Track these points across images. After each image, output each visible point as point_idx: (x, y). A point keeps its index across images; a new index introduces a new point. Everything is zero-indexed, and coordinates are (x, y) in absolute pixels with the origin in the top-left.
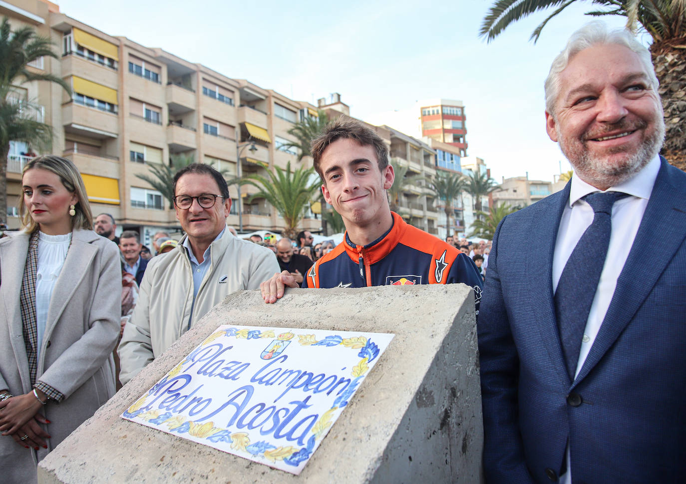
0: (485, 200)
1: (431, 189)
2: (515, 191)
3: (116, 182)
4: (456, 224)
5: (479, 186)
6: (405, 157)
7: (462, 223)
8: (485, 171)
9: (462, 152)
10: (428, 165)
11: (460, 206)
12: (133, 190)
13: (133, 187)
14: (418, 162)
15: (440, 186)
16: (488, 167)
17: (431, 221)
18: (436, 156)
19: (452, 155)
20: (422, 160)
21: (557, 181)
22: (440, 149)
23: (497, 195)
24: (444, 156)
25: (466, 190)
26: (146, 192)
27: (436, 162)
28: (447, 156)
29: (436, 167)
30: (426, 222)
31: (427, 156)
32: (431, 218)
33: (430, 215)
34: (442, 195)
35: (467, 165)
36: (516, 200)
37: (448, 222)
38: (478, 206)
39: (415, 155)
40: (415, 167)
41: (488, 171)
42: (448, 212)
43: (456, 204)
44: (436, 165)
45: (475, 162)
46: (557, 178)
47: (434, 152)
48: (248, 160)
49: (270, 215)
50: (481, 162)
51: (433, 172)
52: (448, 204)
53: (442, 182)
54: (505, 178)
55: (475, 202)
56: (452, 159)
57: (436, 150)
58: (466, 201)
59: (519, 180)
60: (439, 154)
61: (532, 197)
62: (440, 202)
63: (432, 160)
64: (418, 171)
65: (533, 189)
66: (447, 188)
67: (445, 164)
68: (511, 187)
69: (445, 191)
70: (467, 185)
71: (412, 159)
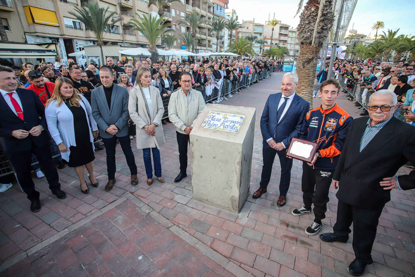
0: (234, 32)
1: (210, 25)
2: (248, 28)
3: (54, 13)
4: (220, 43)
5: (232, 26)
6: (199, 7)
7: (223, 43)
8: (235, 18)
9: (226, 5)
10: (210, 12)
11: (223, 34)
12: (64, 18)
13: (64, 17)
14: (205, 10)
15: (215, 25)
16: (237, 15)
17: (209, 41)
18: (214, 7)
19: (221, 7)
20: (207, 9)
21: (266, 24)
22: (216, 4)
23: (240, 30)
24: (217, 7)
25: (226, 27)
26: (72, 20)
27: (214, 10)
28: (219, 7)
29: (213, 14)
30: (207, 42)
31: (209, 7)
32: (210, 40)
33: (209, 38)
34: (215, 29)
35: (227, 13)
36: (247, 33)
37: (217, 42)
38: (231, 36)
39: (204, 6)
40: (204, 13)
41: (237, 17)
42: (218, 38)
43: (221, 33)
44: (214, 12)
45: (231, 12)
46: (267, 23)
47: (213, 5)
48: (122, 4)
49: (136, 35)
50: (234, 12)
51: (212, 16)
52: (218, 34)
53: (216, 23)
54: (244, 21)
55: (230, 33)
56: (221, 9)
57: (214, 4)
58: (226, 32)
59: (250, 22)
60: (215, 6)
61: (255, 32)
62: (215, 32)
63: (212, 10)
64: (205, 15)
65: (256, 28)
66: (218, 26)
67: (217, 12)
68: (246, 26)
69: (217, 27)
70: (226, 24)
71: (203, 9)
